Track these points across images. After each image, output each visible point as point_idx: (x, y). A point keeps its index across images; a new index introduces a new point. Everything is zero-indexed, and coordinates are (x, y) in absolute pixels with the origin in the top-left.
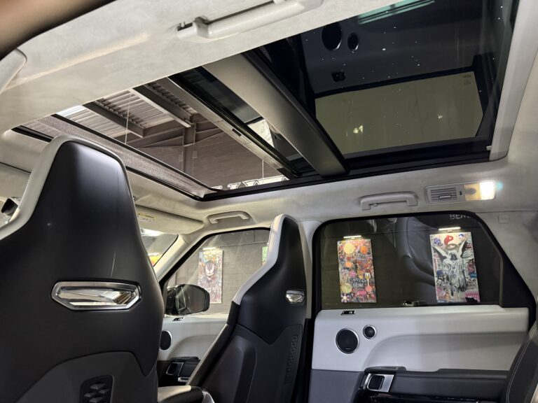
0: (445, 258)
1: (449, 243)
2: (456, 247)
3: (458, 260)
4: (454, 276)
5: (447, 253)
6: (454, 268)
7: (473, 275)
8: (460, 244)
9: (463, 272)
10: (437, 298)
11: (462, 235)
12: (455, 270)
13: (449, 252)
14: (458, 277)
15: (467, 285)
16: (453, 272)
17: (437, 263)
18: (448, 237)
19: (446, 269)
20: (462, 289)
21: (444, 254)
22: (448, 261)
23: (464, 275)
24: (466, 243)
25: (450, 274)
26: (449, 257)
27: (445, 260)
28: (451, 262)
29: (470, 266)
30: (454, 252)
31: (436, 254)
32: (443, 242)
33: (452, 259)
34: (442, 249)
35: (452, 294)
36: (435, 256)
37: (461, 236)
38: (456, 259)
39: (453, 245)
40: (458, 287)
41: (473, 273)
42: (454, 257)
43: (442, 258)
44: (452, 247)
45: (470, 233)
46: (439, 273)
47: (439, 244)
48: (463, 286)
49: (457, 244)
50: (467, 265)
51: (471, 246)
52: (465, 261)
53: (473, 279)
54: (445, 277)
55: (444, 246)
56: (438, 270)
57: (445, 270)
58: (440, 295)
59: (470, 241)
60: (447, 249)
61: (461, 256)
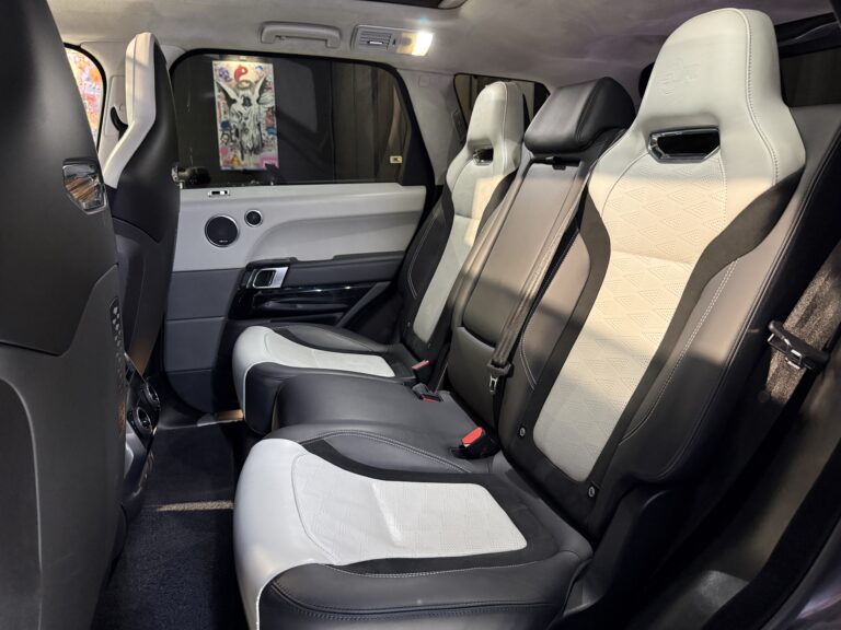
0: (234, 101)
1: (242, 78)
2: (251, 86)
3: (252, 107)
4: (245, 130)
5: (238, 95)
6: (246, 119)
7: (271, 130)
8: (256, 82)
9: (259, 125)
10: (221, 163)
11: (260, 67)
12: (247, 122)
13: (241, 93)
14: (251, 132)
15: (263, 145)
16: (244, 124)
17: (222, 109)
18: (240, 68)
19: (235, 119)
20: (256, 150)
21: (233, 95)
22: (238, 107)
23: (260, 130)
24: (265, 81)
25: (240, 127)
26: (240, 101)
27: (233, 106)
28: (242, 109)
29: (268, 116)
30: (248, 93)
31: (222, 94)
32: (232, 76)
33: (244, 104)
34: (230, 86)
35: (243, 158)
36: (219, 97)
37: (259, 70)
38: (250, 105)
39: (247, 82)
40: (250, 147)
41: (273, 127)
42: (247, 102)
43: (231, 101)
44: (246, 85)
45: (271, 66)
46: (226, 125)
47: (227, 79)
48: (258, 147)
49: (253, 80)
50: (264, 115)
51: (273, 86)
52: (263, 109)
53: (271, 136)
54: (233, 131)
55: (234, 82)
56: (223, 119)
57: (234, 121)
58: (225, 158)
59: (271, 78)
60: (238, 88)
61: (258, 101)
